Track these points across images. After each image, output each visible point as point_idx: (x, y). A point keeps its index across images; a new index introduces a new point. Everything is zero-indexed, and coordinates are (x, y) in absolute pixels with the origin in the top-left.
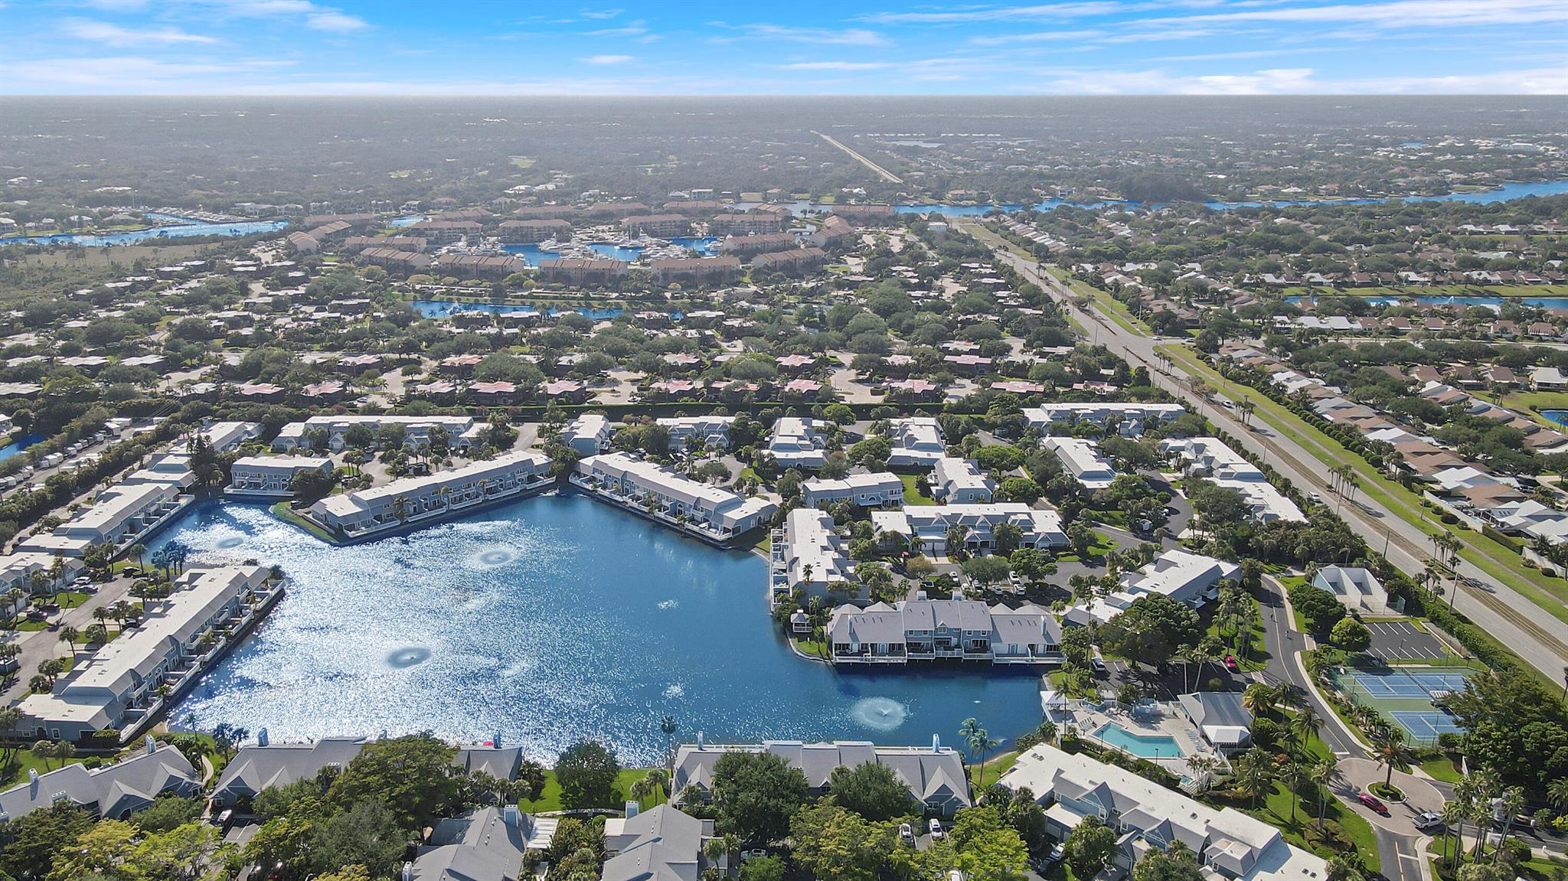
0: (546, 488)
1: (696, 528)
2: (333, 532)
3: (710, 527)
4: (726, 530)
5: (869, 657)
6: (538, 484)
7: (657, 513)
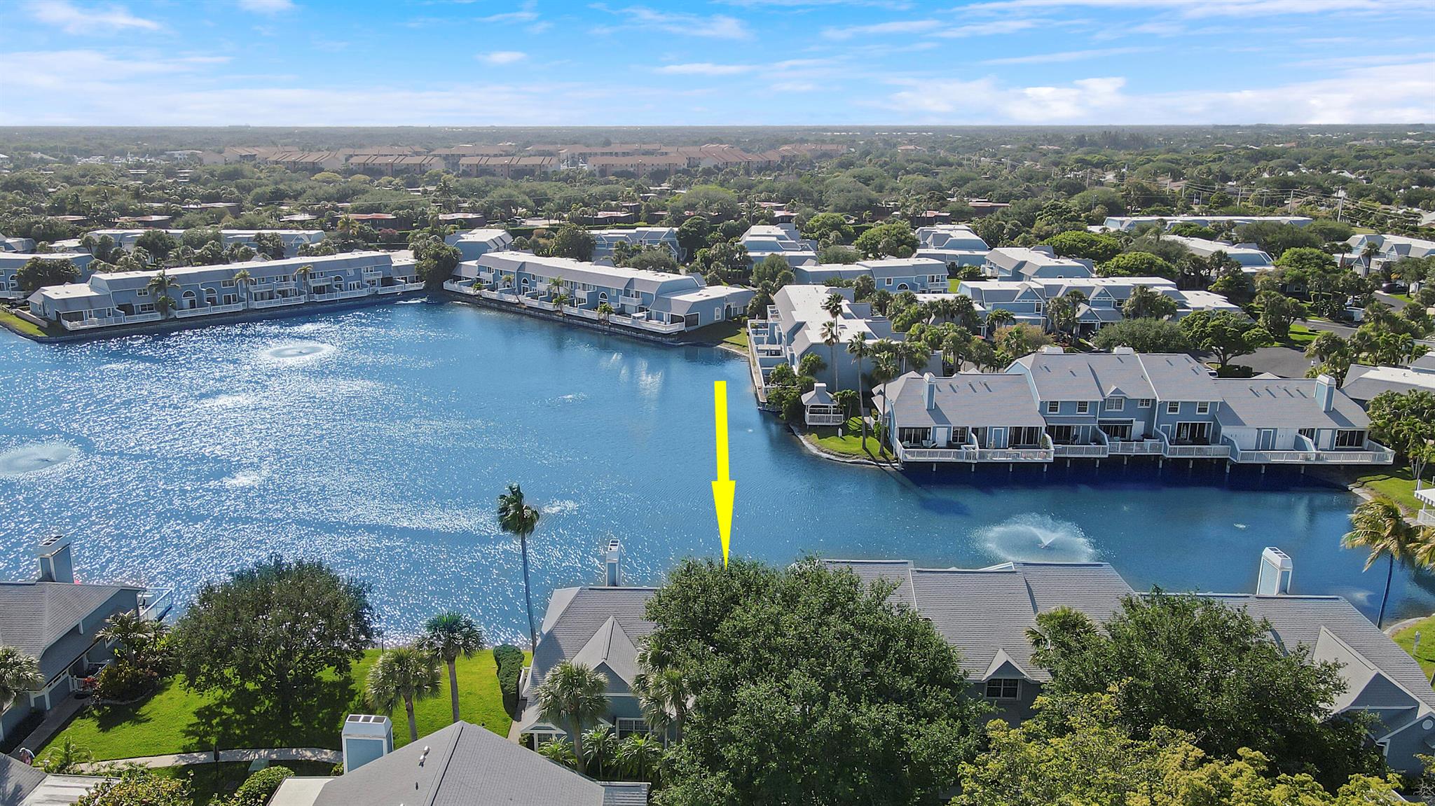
0: (408, 295)
1: (627, 322)
2: (45, 324)
3: (649, 317)
4: (674, 319)
5: (972, 451)
6: (398, 289)
7: (567, 309)
